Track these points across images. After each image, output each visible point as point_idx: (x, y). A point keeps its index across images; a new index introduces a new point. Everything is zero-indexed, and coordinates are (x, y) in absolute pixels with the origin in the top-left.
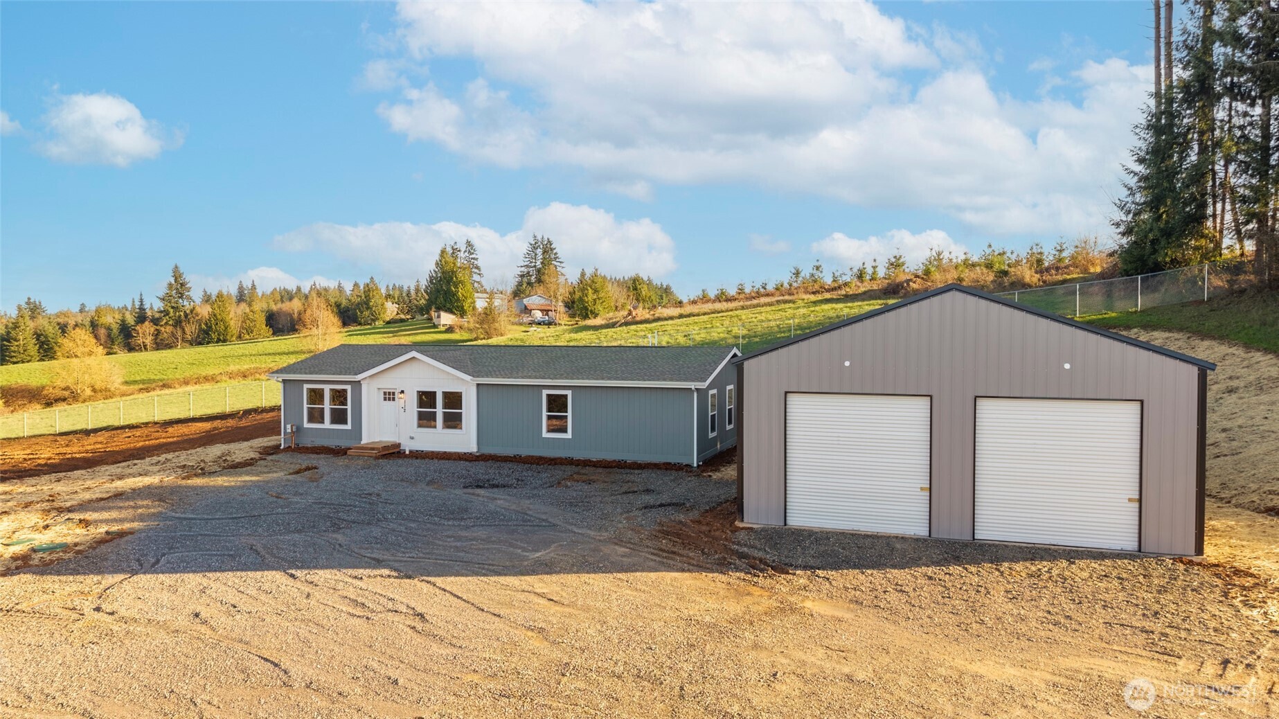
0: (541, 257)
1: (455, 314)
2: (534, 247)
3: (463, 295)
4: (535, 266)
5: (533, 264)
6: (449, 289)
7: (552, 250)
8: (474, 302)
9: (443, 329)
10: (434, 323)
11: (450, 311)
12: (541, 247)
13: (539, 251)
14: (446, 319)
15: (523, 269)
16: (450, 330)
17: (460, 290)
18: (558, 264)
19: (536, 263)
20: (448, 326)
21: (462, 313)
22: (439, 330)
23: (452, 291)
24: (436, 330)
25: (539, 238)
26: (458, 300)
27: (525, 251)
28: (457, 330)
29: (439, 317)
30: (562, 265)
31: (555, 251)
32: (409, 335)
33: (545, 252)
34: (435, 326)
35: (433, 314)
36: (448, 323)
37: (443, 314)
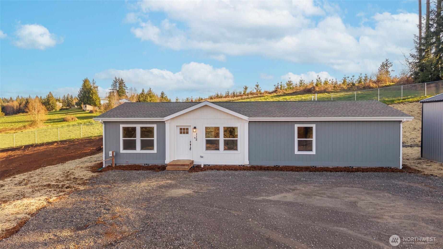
0: (118, 86)
1: (92, 106)
2: (116, 82)
3: (95, 98)
4: (116, 89)
5: (115, 89)
6: (89, 96)
7: (123, 83)
8: (100, 101)
9: (88, 112)
10: (83, 109)
11: (90, 104)
12: (118, 82)
13: (118, 84)
14: (89, 108)
15: (111, 90)
16: (91, 112)
17: (94, 96)
18: (126, 88)
19: (116, 88)
20: (90, 111)
21: (95, 105)
22: (86, 112)
23: (91, 97)
24: (85, 112)
25: (118, 78)
26: (93, 100)
27: (112, 84)
28: (95, 112)
29: (86, 107)
30: (127, 89)
31: (124, 84)
32: (73, 114)
33: (120, 84)
34: (84, 111)
35: (83, 106)
36: (90, 109)
37: (88, 106)
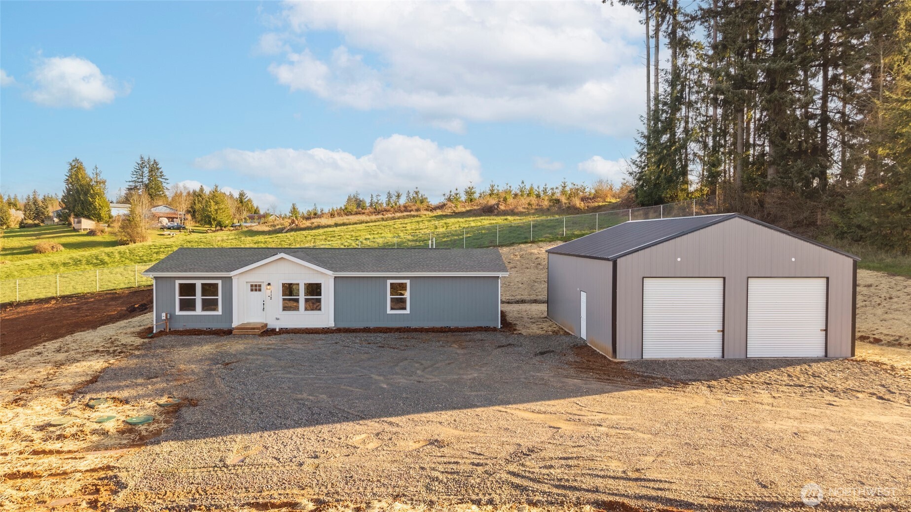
0: (148, 174)
1: (93, 220)
2: (142, 166)
3: (100, 205)
4: (142, 182)
5: (140, 180)
6: (86, 200)
7: (158, 169)
8: (110, 210)
9: (85, 232)
10: (74, 228)
11: (88, 217)
12: (148, 166)
13: (146, 170)
14: (87, 224)
15: (131, 184)
16: (92, 233)
17: (97, 200)
18: (164, 180)
19: (142, 179)
20: (89, 230)
21: (99, 218)
22: (80, 233)
23: (90, 201)
24: (78, 233)
25: (146, 159)
26: (95, 208)
27: (133, 170)
28: (99, 234)
29: (79, 222)
30: (167, 181)
31: (160, 170)
32: (53, 237)
33: (151, 171)
34: (75, 230)
35: (72, 219)
36: (88, 228)
37: (84, 220)
